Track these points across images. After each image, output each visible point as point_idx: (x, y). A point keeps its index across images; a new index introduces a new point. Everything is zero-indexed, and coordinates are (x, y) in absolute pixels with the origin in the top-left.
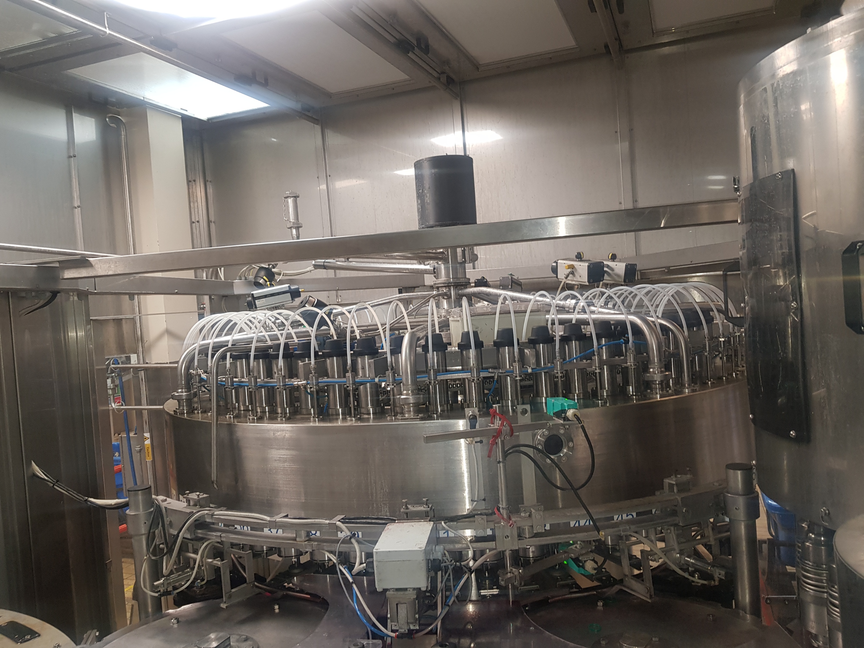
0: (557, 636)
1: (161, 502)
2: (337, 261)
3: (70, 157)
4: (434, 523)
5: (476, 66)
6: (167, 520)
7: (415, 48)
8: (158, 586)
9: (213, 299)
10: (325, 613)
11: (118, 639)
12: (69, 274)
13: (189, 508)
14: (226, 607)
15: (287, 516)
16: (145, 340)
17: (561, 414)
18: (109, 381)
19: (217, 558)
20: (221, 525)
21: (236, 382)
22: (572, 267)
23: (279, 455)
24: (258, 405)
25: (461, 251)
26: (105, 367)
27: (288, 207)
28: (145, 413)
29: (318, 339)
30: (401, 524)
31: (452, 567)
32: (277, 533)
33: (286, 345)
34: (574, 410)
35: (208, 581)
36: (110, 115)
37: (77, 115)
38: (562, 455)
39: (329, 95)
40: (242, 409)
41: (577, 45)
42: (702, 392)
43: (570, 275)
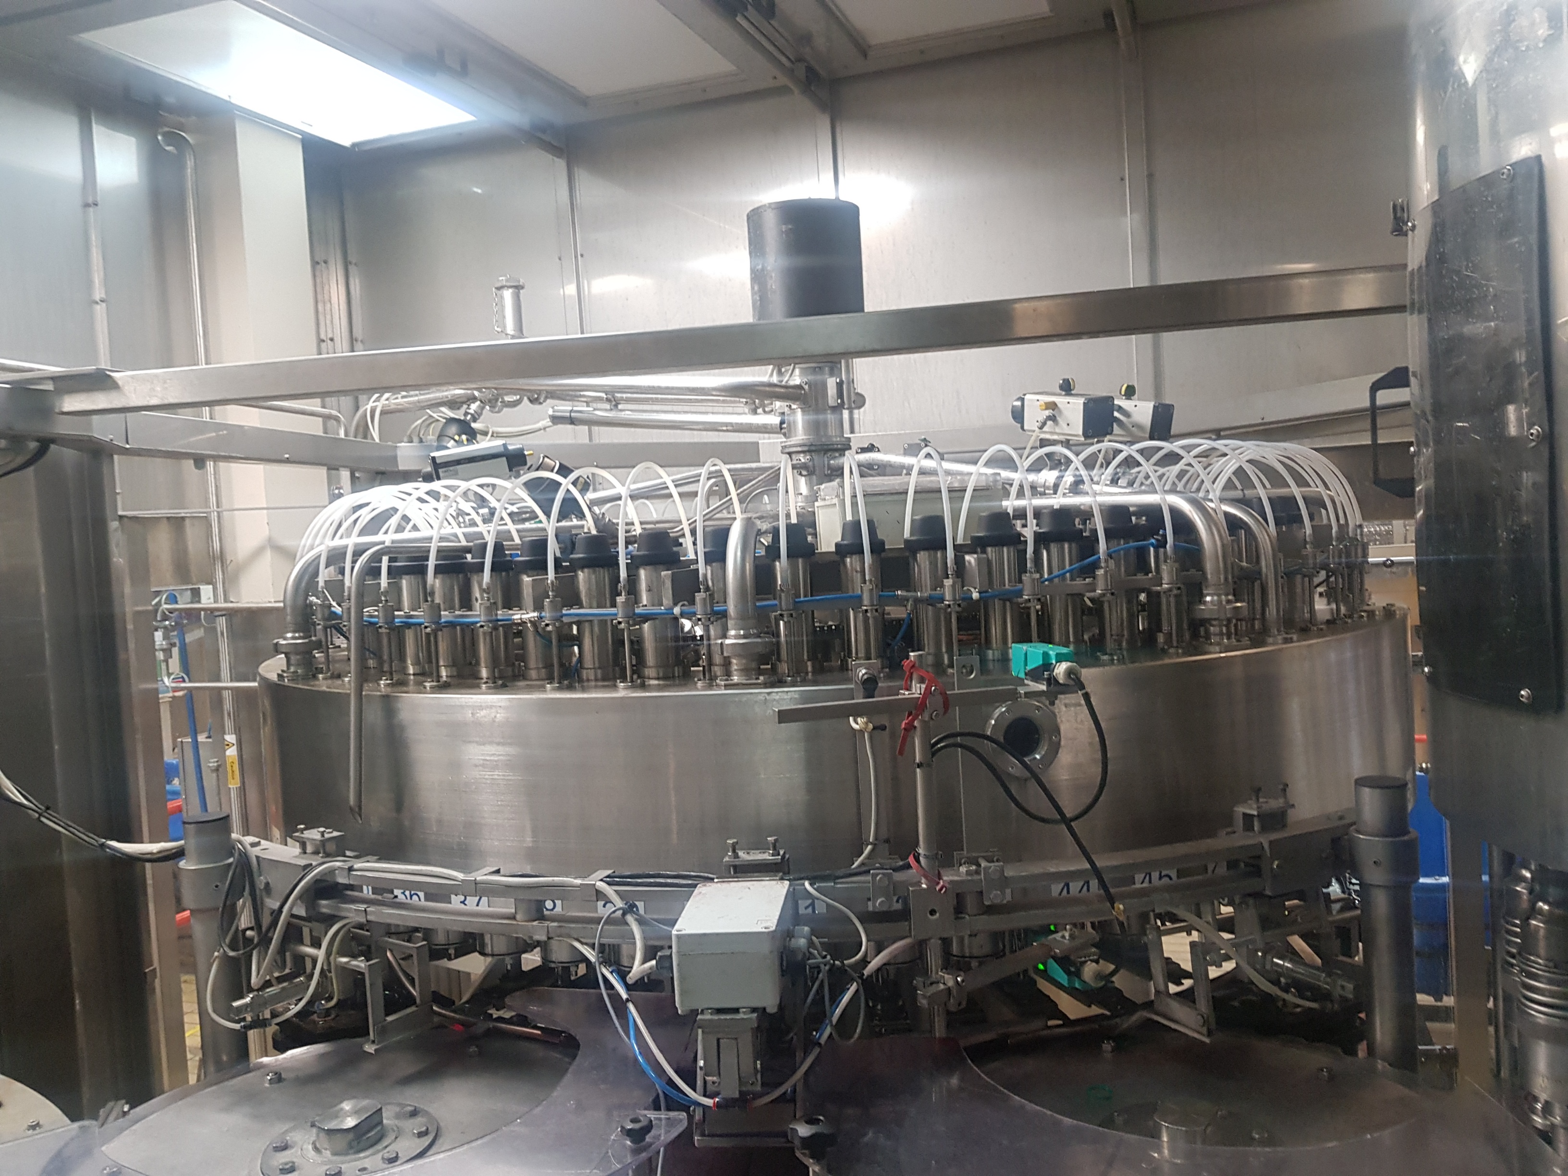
0: (1036, 1105)
1: (249, 847)
2: (595, 409)
3: (87, 205)
4: (790, 885)
5: (863, 49)
6: (260, 882)
7: (749, 7)
8: (239, 1009)
9: (358, 478)
10: (570, 1064)
11: (158, 1113)
12: (72, 403)
13: (302, 858)
14: (376, 1050)
15: (498, 872)
16: (229, 558)
17: (1043, 671)
18: (158, 635)
19: (360, 956)
20: (367, 892)
21: (399, 617)
22: (1053, 406)
23: (483, 755)
24: (441, 663)
25: (835, 384)
26: (150, 608)
27: (503, 307)
28: (226, 694)
29: (560, 538)
30: (725, 885)
31: (827, 968)
32: (477, 905)
33: (499, 548)
34: (1069, 664)
35: (339, 1001)
36: (166, 129)
37: (103, 129)
38: (1038, 757)
39: (583, 101)
40: (411, 672)
41: (1051, 11)
42: (1304, 643)
43: (1049, 423)
